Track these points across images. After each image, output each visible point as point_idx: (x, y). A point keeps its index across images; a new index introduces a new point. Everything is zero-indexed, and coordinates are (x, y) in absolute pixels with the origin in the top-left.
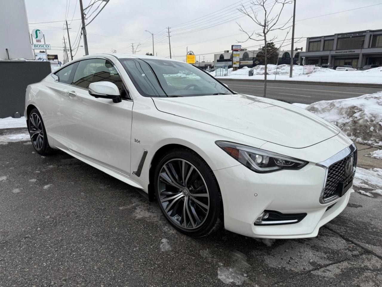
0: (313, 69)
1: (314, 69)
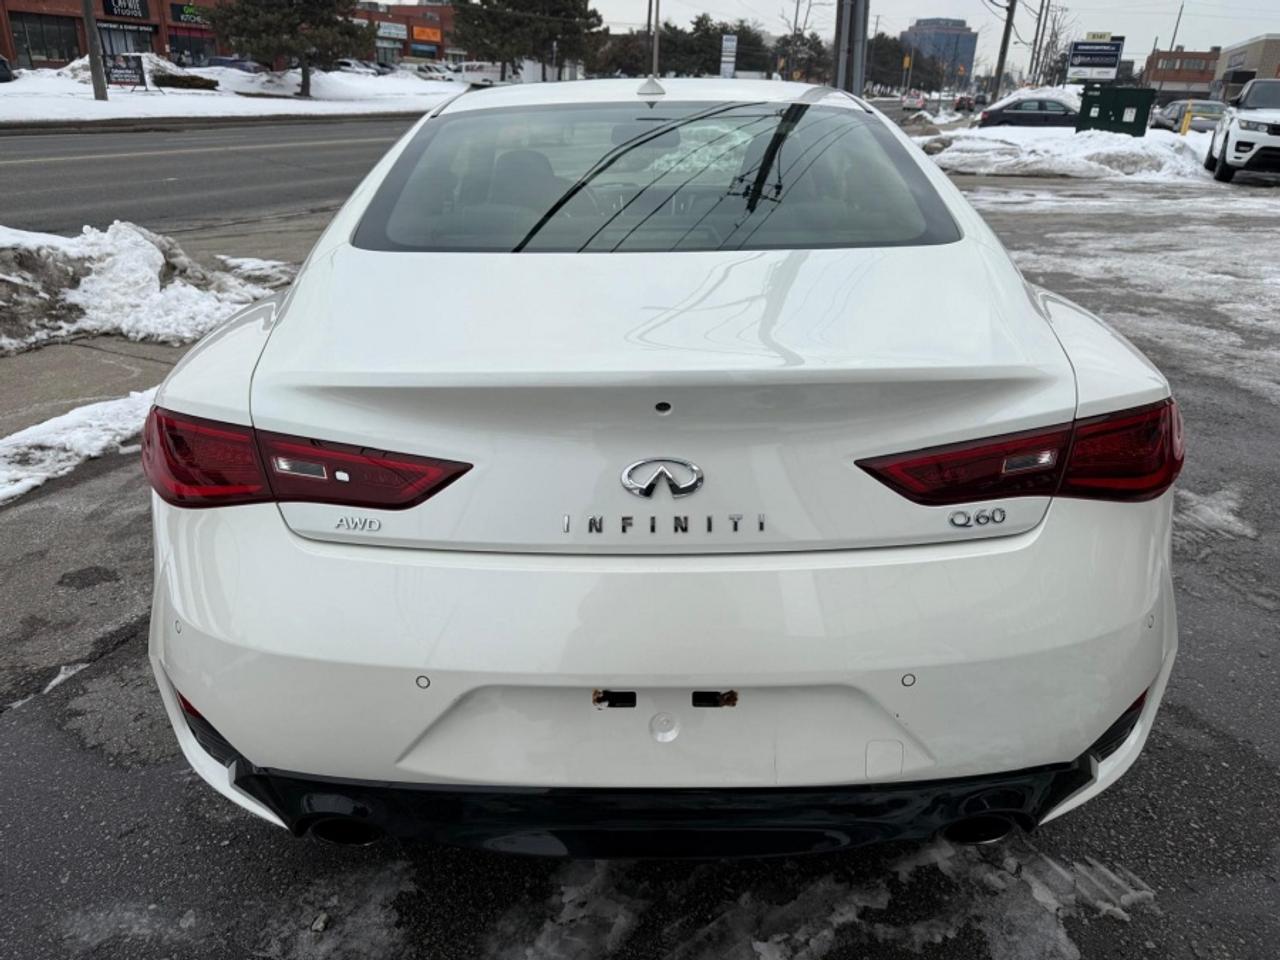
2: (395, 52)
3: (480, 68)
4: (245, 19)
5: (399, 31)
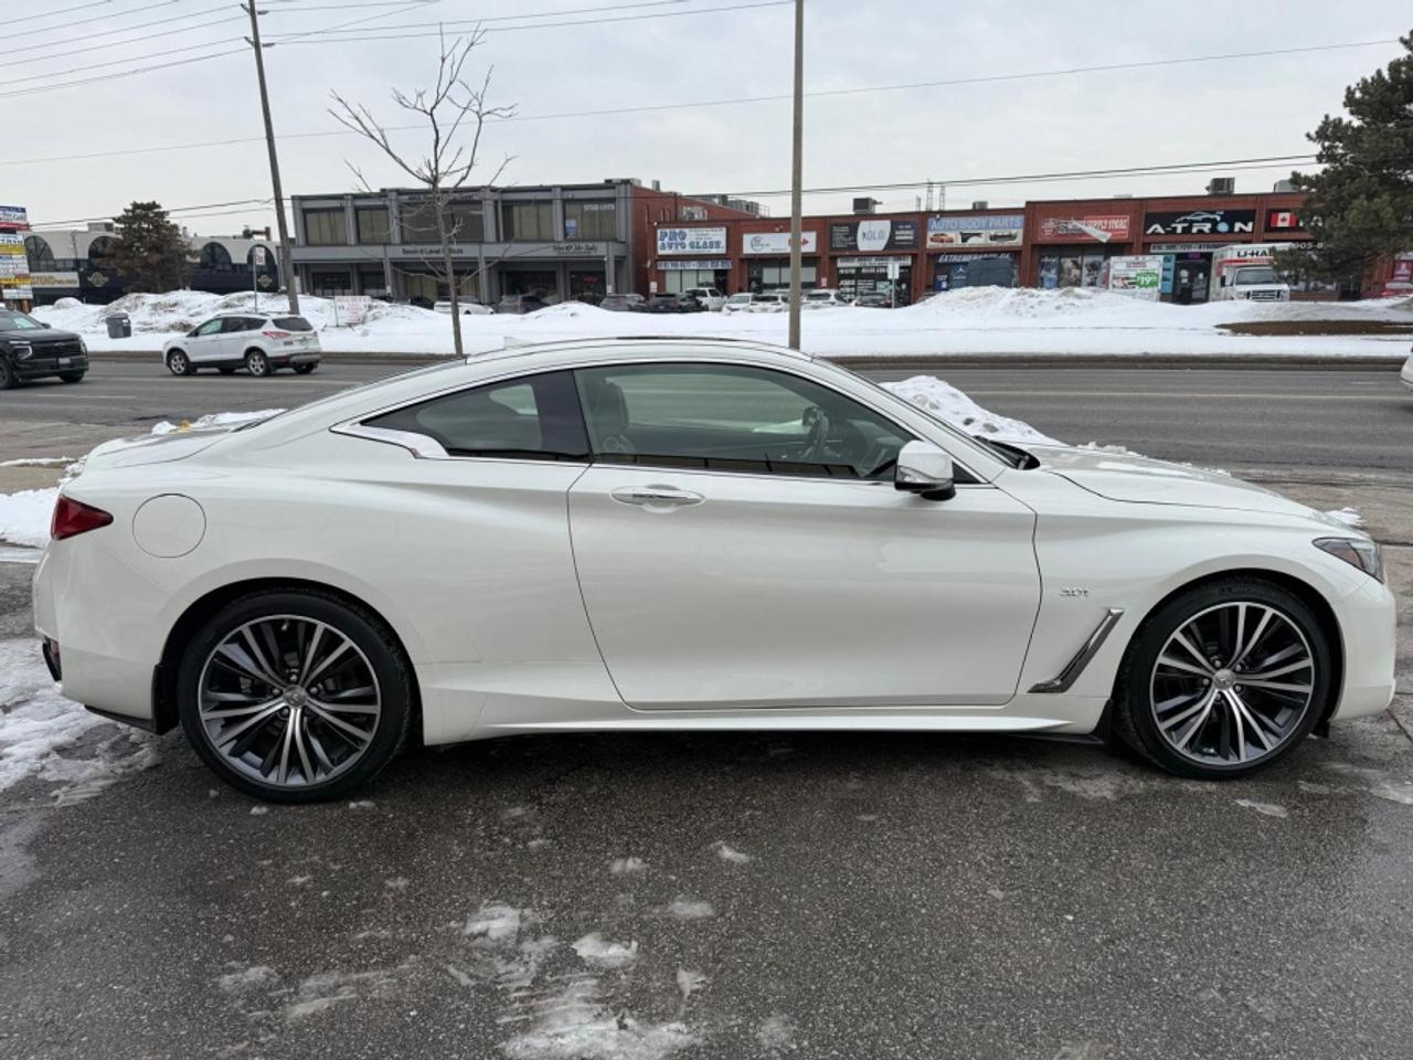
0: (365, 310)
1: (370, 308)
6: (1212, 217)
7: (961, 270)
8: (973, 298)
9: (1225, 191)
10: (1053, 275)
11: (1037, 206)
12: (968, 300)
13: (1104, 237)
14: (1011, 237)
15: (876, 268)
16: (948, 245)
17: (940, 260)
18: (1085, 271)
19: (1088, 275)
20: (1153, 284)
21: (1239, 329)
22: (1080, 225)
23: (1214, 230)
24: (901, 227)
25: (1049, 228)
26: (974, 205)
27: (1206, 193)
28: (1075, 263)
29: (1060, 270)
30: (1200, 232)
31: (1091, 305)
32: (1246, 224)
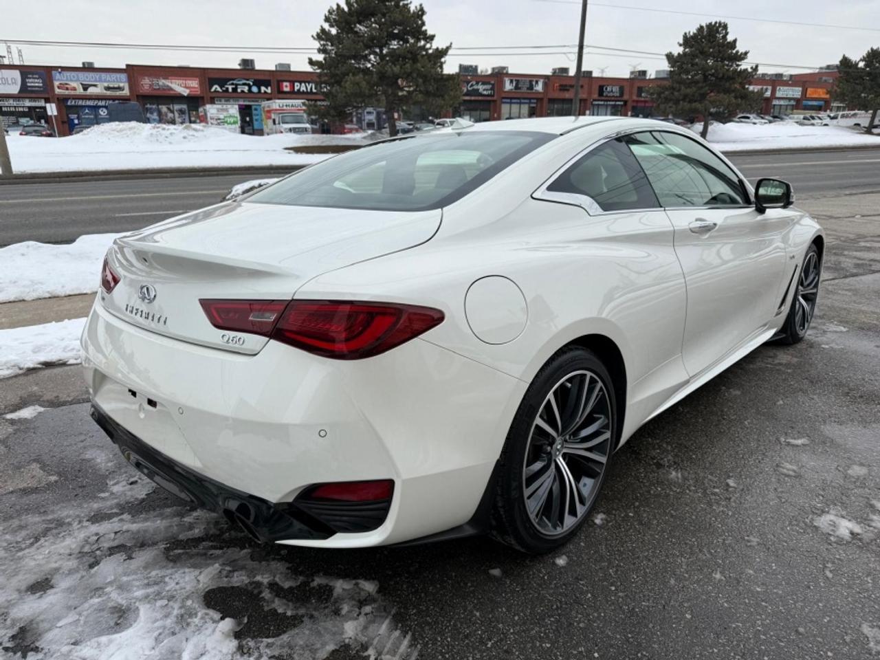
2: (789, 107)
3: (855, 115)
4: (673, 93)
5: (796, 92)
6: (248, 82)
7: (87, 111)
8: (121, 130)
9: (250, 67)
10: (155, 116)
11: (135, 68)
12: (118, 132)
13: (185, 92)
14: (119, 88)
15: (15, 107)
16: (72, 93)
17: (69, 103)
18: (177, 114)
19: (179, 117)
20: (235, 123)
21: (298, 150)
22: (167, 83)
23: (250, 90)
24: (31, 76)
25: (146, 84)
26: (84, 64)
27: (238, 67)
28: (169, 109)
29: (160, 113)
30: (243, 92)
31: (205, 136)
32: (267, 88)
